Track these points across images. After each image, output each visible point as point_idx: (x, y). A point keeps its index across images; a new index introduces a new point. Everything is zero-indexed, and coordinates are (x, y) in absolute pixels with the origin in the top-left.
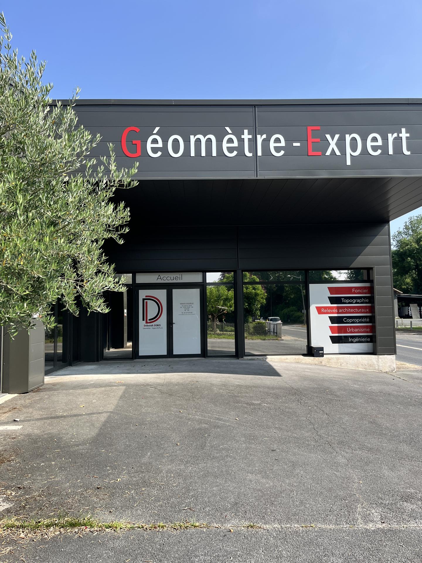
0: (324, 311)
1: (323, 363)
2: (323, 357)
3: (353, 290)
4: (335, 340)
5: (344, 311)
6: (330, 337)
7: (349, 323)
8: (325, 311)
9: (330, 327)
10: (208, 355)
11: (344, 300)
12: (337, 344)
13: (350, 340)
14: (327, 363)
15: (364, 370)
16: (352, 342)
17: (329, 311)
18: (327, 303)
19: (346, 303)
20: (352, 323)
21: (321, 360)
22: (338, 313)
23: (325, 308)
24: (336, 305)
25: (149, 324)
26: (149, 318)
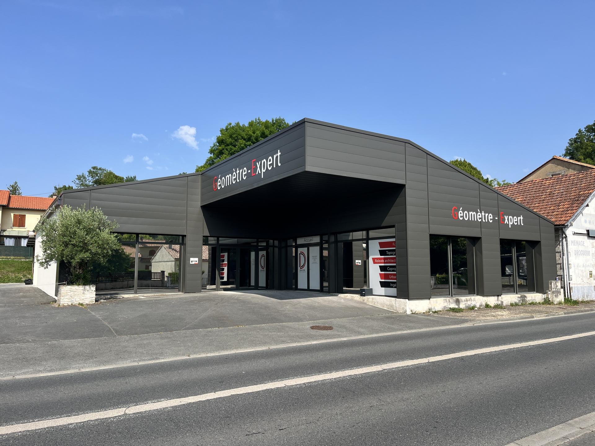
3: (393, 244)
4: (383, 285)
5: (388, 261)
6: (380, 282)
7: (391, 271)
8: (377, 261)
9: (380, 274)
10: (324, 291)
11: (387, 252)
12: (384, 288)
13: (391, 285)
15: (388, 309)
16: (392, 287)
17: (379, 261)
18: (378, 255)
22: (384, 263)
23: (377, 259)
24: (383, 257)
25: (301, 269)
26: (301, 266)
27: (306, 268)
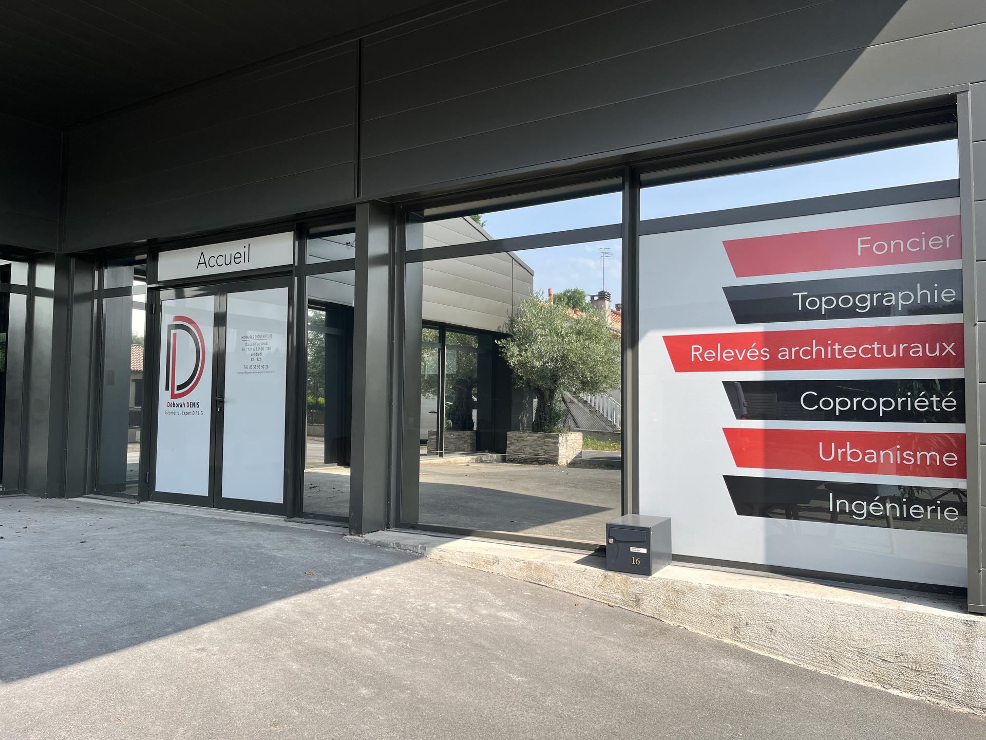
0: (702, 355)
1: (648, 608)
2: (650, 578)
3: (863, 242)
6: (729, 480)
7: (830, 416)
8: (709, 356)
10: (306, 511)
11: (805, 298)
14: (665, 610)
17: (727, 355)
19: (817, 315)
20: (846, 416)
21: (636, 590)
23: (708, 341)
25: (177, 401)
26: (178, 382)
27: (203, 392)
